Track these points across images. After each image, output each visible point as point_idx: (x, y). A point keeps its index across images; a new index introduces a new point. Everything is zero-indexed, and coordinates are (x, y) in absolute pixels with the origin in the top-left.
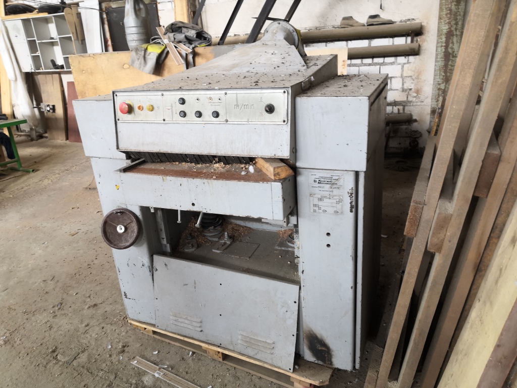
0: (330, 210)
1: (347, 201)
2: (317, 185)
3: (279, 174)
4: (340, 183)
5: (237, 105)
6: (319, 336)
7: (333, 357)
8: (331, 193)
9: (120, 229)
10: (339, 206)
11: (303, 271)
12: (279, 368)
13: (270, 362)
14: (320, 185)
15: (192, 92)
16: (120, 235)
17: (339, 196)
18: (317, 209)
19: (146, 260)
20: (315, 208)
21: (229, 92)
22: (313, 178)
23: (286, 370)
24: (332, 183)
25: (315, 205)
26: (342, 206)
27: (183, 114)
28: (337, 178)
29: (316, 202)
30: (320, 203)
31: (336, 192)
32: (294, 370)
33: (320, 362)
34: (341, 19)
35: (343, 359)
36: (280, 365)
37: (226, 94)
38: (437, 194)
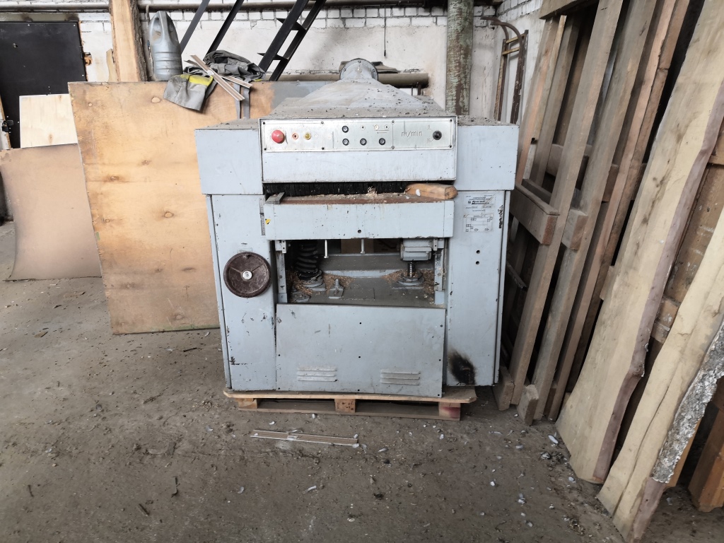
0: (482, 228)
1: (497, 217)
2: (471, 205)
3: (448, 194)
4: (492, 202)
5: (405, 133)
6: (463, 356)
7: (476, 375)
8: (483, 212)
9: (247, 275)
10: (490, 224)
11: (451, 292)
12: (427, 397)
13: (417, 394)
14: (474, 205)
15: (357, 121)
16: (247, 283)
17: (491, 214)
18: (469, 228)
19: (269, 311)
20: (468, 228)
21: (396, 120)
22: (468, 199)
23: (435, 397)
24: (485, 202)
25: (468, 226)
26: (492, 223)
27: (346, 142)
28: (489, 197)
29: (469, 222)
30: (473, 223)
31: (488, 211)
32: (443, 396)
33: (463, 384)
34: (340, 64)
35: (485, 376)
36: (427, 394)
37: (393, 122)
38: (568, 205)
